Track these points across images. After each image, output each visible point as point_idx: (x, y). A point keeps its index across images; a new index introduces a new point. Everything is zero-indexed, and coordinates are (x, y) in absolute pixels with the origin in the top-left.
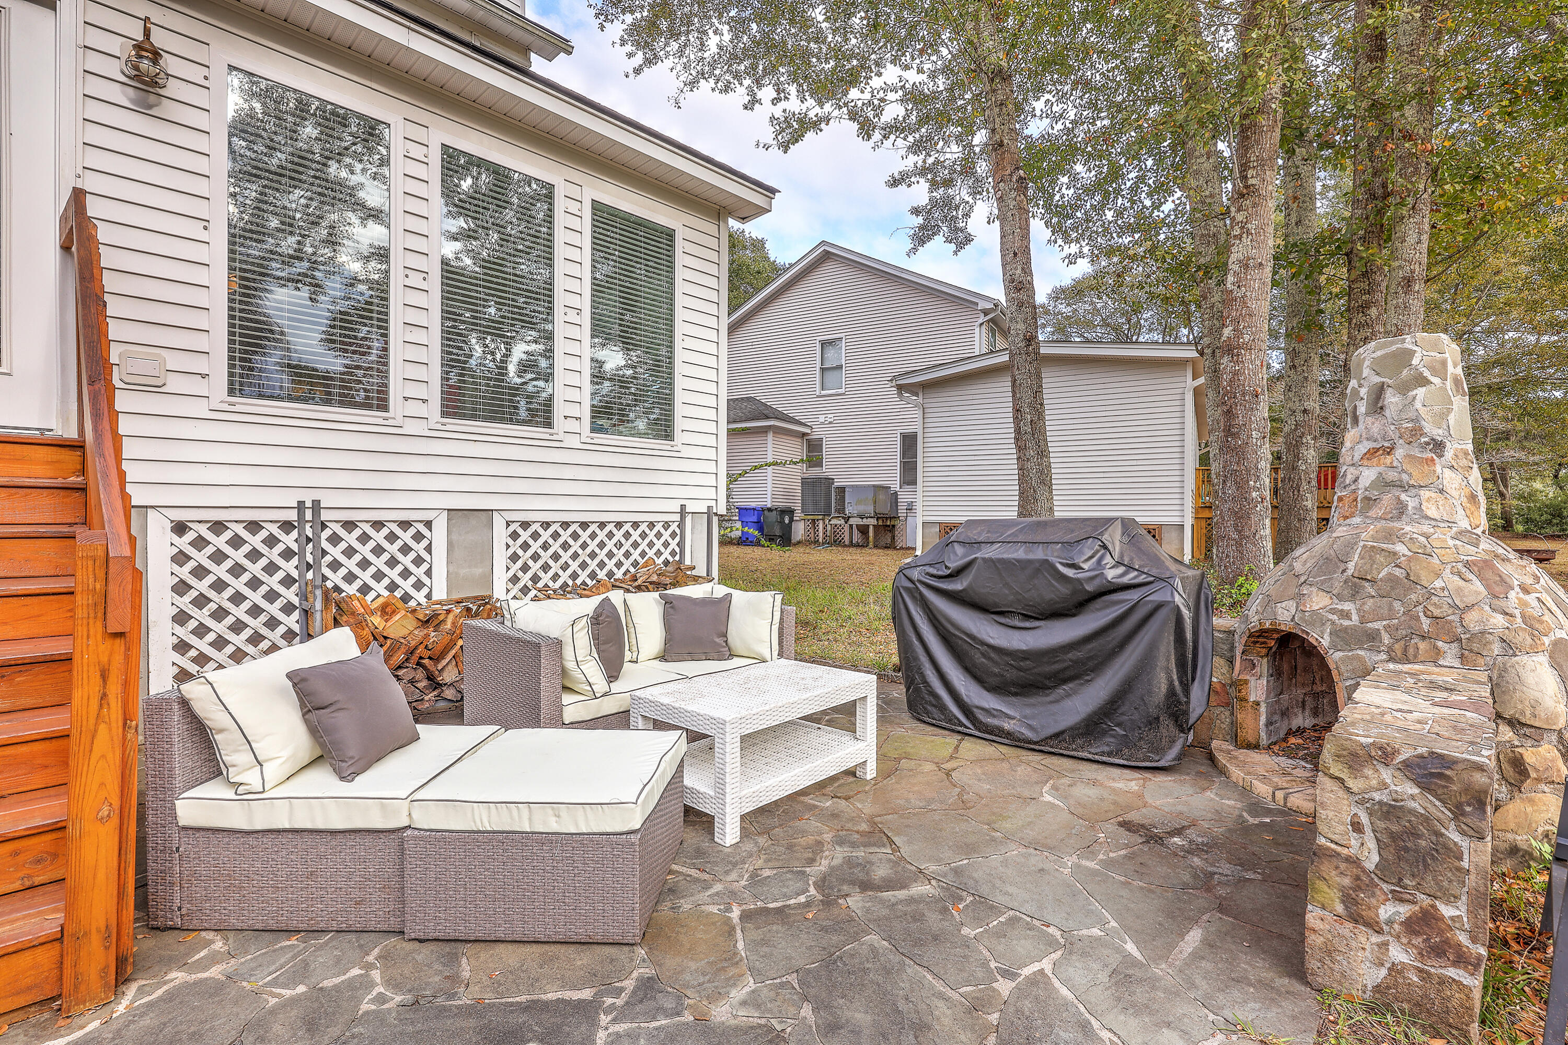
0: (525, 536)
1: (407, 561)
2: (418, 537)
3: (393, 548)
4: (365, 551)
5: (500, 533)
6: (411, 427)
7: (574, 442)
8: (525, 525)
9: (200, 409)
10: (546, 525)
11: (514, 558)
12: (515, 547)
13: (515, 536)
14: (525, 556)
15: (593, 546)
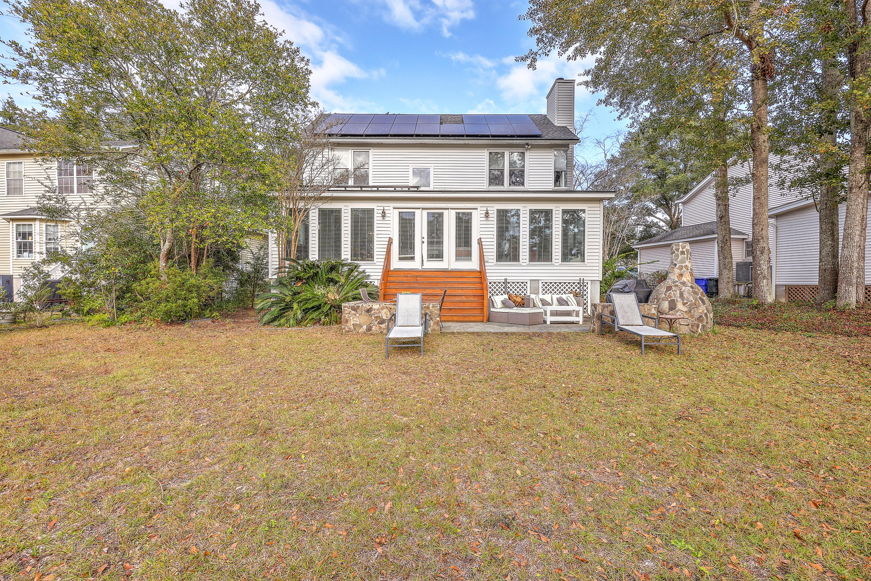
0: (546, 285)
1: (523, 290)
2: (525, 285)
3: (520, 287)
4: (516, 287)
5: (541, 285)
6: (523, 264)
7: (557, 264)
8: (546, 283)
9: (492, 264)
10: (551, 283)
11: (544, 290)
12: (544, 287)
13: (544, 285)
14: (546, 290)
15: (562, 288)
